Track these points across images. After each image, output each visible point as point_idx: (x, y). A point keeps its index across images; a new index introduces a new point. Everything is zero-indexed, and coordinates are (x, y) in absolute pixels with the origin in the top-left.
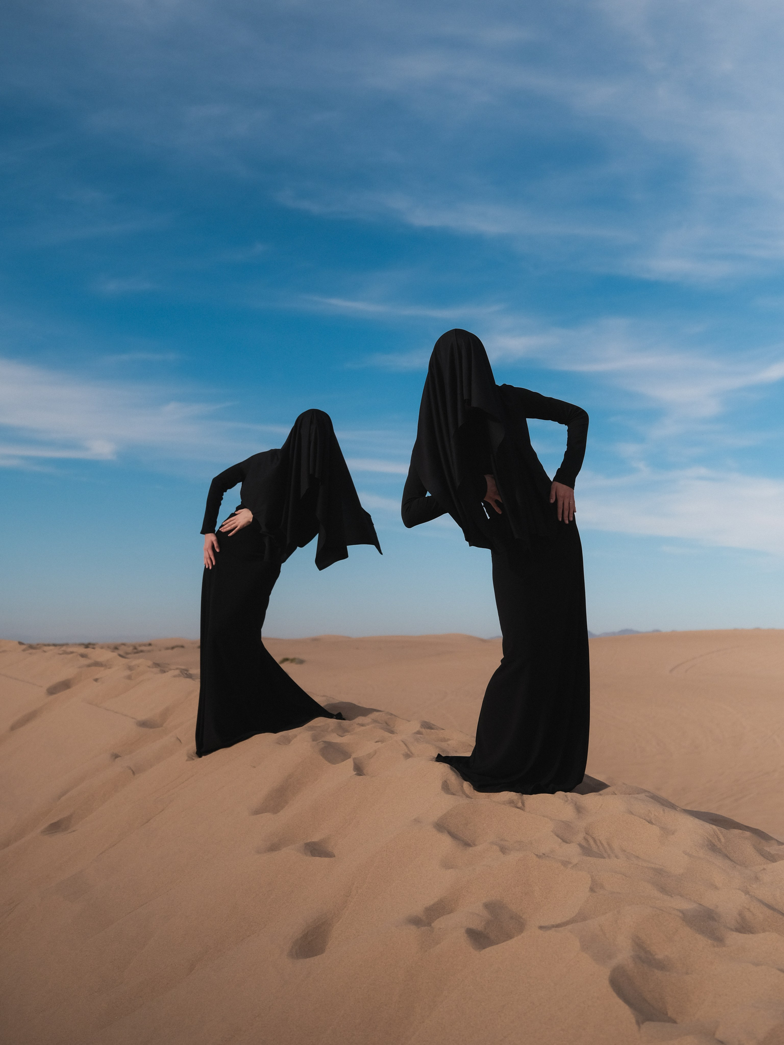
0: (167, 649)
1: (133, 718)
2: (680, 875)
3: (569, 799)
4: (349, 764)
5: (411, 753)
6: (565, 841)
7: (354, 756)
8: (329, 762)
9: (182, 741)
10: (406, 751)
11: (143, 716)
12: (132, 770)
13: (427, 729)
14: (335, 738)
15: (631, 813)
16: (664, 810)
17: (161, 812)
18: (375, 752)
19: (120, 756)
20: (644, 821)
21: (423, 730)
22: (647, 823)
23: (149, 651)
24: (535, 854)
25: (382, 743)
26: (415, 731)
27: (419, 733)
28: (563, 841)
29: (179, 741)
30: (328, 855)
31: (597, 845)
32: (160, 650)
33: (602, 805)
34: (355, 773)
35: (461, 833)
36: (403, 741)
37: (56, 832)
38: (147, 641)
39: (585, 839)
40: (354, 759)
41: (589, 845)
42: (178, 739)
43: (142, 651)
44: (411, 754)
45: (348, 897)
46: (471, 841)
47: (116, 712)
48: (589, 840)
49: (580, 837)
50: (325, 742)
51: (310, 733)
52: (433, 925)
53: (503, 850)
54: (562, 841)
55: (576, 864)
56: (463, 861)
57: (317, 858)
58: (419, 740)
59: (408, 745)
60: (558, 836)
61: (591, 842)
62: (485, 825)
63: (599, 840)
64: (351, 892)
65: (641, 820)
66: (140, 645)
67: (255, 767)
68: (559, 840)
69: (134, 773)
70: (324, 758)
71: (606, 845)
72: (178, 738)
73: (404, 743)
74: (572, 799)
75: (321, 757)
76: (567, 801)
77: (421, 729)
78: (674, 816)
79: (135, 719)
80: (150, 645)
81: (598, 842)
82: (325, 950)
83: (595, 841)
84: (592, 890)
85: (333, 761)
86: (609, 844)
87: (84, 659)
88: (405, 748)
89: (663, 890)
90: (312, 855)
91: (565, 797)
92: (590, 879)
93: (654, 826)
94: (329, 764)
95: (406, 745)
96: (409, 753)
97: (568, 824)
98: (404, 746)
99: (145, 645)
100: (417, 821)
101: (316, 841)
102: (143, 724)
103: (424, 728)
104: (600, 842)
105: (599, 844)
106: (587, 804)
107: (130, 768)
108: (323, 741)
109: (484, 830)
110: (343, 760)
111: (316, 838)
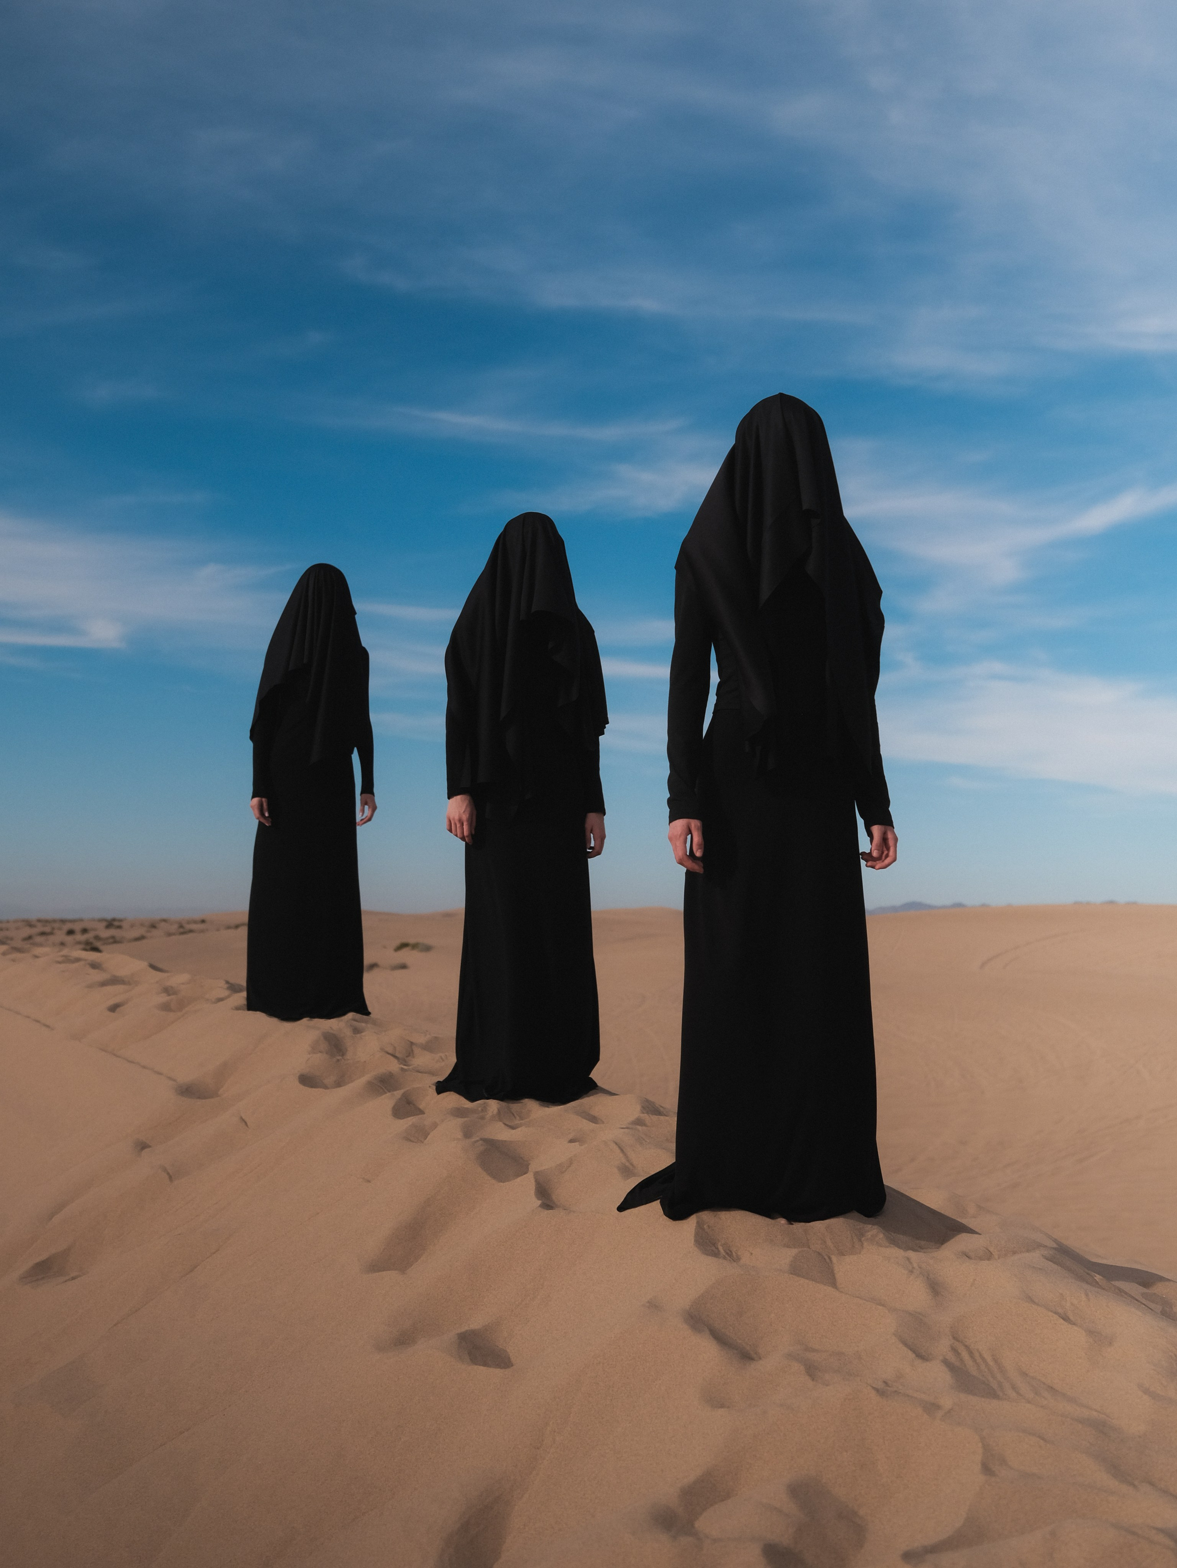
0: (229, 927)
1: (170, 1078)
2: (1140, 1437)
3: (915, 1266)
4: (526, 1184)
5: (632, 1164)
6: (919, 1356)
7: (534, 1167)
8: (494, 1178)
9: (248, 1124)
10: (624, 1160)
11: (185, 1076)
12: (168, 1174)
13: (652, 1114)
14: (501, 1133)
15: (1030, 1300)
16: (1087, 1295)
17: (214, 1253)
18: (571, 1162)
19: (150, 1147)
20: (1056, 1317)
21: (646, 1117)
22: (1062, 1320)
23: (202, 931)
24: (873, 1388)
25: (582, 1145)
26: (632, 1118)
27: (639, 1122)
28: (917, 1356)
29: (244, 1123)
30: (500, 1360)
31: (975, 1361)
32: (218, 930)
33: (975, 1280)
34: (539, 1202)
35: (731, 1331)
36: (616, 1144)
37: (43, 1278)
38: (198, 916)
39: (954, 1350)
40: (536, 1174)
41: (962, 1360)
42: (243, 1120)
43: (191, 931)
44: (631, 1167)
45: (538, 1448)
46: (750, 1345)
47: (144, 1067)
48: (960, 1352)
49: (943, 1347)
50: (486, 1141)
51: (460, 1121)
52: (697, 1524)
53: (812, 1370)
54: (914, 1355)
55: (949, 1411)
56: (741, 1392)
57: (481, 1368)
58: (644, 1140)
59: (624, 1150)
60: (905, 1344)
61: (965, 1355)
62: (773, 1315)
63: (978, 1350)
64: (543, 1441)
65: (1050, 1314)
66: (189, 922)
67: (369, 1181)
68: (910, 1353)
69: (171, 1178)
70: (485, 1171)
71: (991, 1363)
72: (241, 1118)
73: (620, 1147)
74: (919, 1267)
75: (480, 1170)
76: (911, 1272)
77: (642, 1115)
78: (1106, 1306)
79: (174, 1080)
80: (203, 921)
81: (977, 1355)
82: (500, 1553)
83: (971, 1353)
84: (987, 1469)
85: (499, 1176)
86: (996, 1361)
87: (96, 971)
88: (621, 1155)
89: (1116, 1470)
90: (471, 1360)
91: (907, 1262)
92: (980, 1445)
93: (1075, 1328)
94: (493, 1181)
95: (622, 1151)
96: (627, 1164)
97: (921, 1320)
98: (619, 1151)
99: (195, 922)
100: (654, 1306)
101: (476, 1328)
102: (188, 1091)
103: (648, 1113)
104: (981, 1355)
105: (979, 1360)
106: (947, 1277)
107: (165, 1170)
108: (481, 1139)
109: (771, 1325)
110: (518, 1175)
111: (476, 1323)
